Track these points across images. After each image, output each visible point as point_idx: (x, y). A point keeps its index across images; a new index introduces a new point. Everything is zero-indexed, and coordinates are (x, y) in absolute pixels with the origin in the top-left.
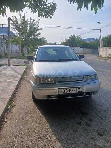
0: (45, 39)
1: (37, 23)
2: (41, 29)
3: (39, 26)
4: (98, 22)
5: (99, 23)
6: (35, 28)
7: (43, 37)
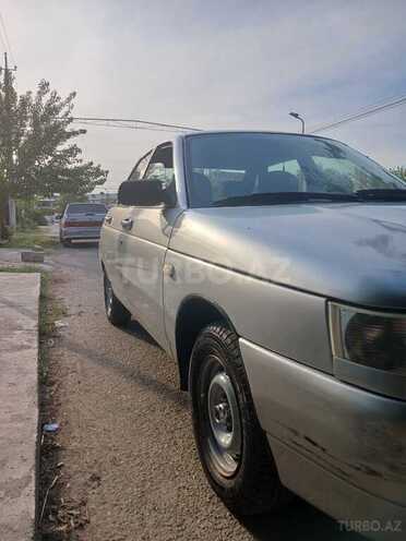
0: (98, 169)
1: (65, 109)
2: (84, 132)
3: (71, 120)
4: (292, 114)
5: (296, 116)
6: (57, 126)
7: (92, 163)
